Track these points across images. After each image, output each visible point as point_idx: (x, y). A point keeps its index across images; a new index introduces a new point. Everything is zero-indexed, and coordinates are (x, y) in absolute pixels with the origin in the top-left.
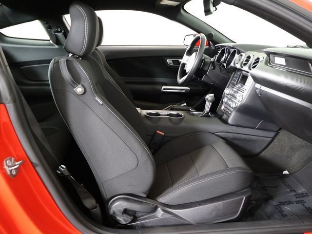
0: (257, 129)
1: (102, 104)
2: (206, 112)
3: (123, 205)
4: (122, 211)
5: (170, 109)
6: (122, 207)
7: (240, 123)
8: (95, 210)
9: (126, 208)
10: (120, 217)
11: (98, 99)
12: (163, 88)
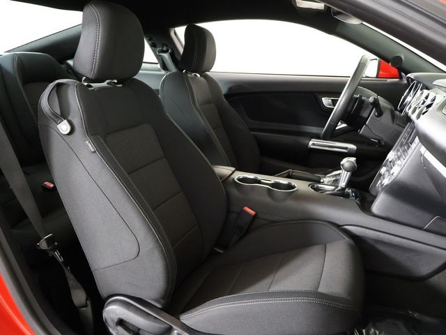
0: (427, 230)
1: (94, 152)
2: (339, 188)
3: (118, 312)
4: (116, 321)
5: (286, 175)
6: (116, 314)
7: (391, 216)
8: (84, 309)
9: (121, 317)
10: (113, 329)
11: (89, 144)
12: (311, 143)
